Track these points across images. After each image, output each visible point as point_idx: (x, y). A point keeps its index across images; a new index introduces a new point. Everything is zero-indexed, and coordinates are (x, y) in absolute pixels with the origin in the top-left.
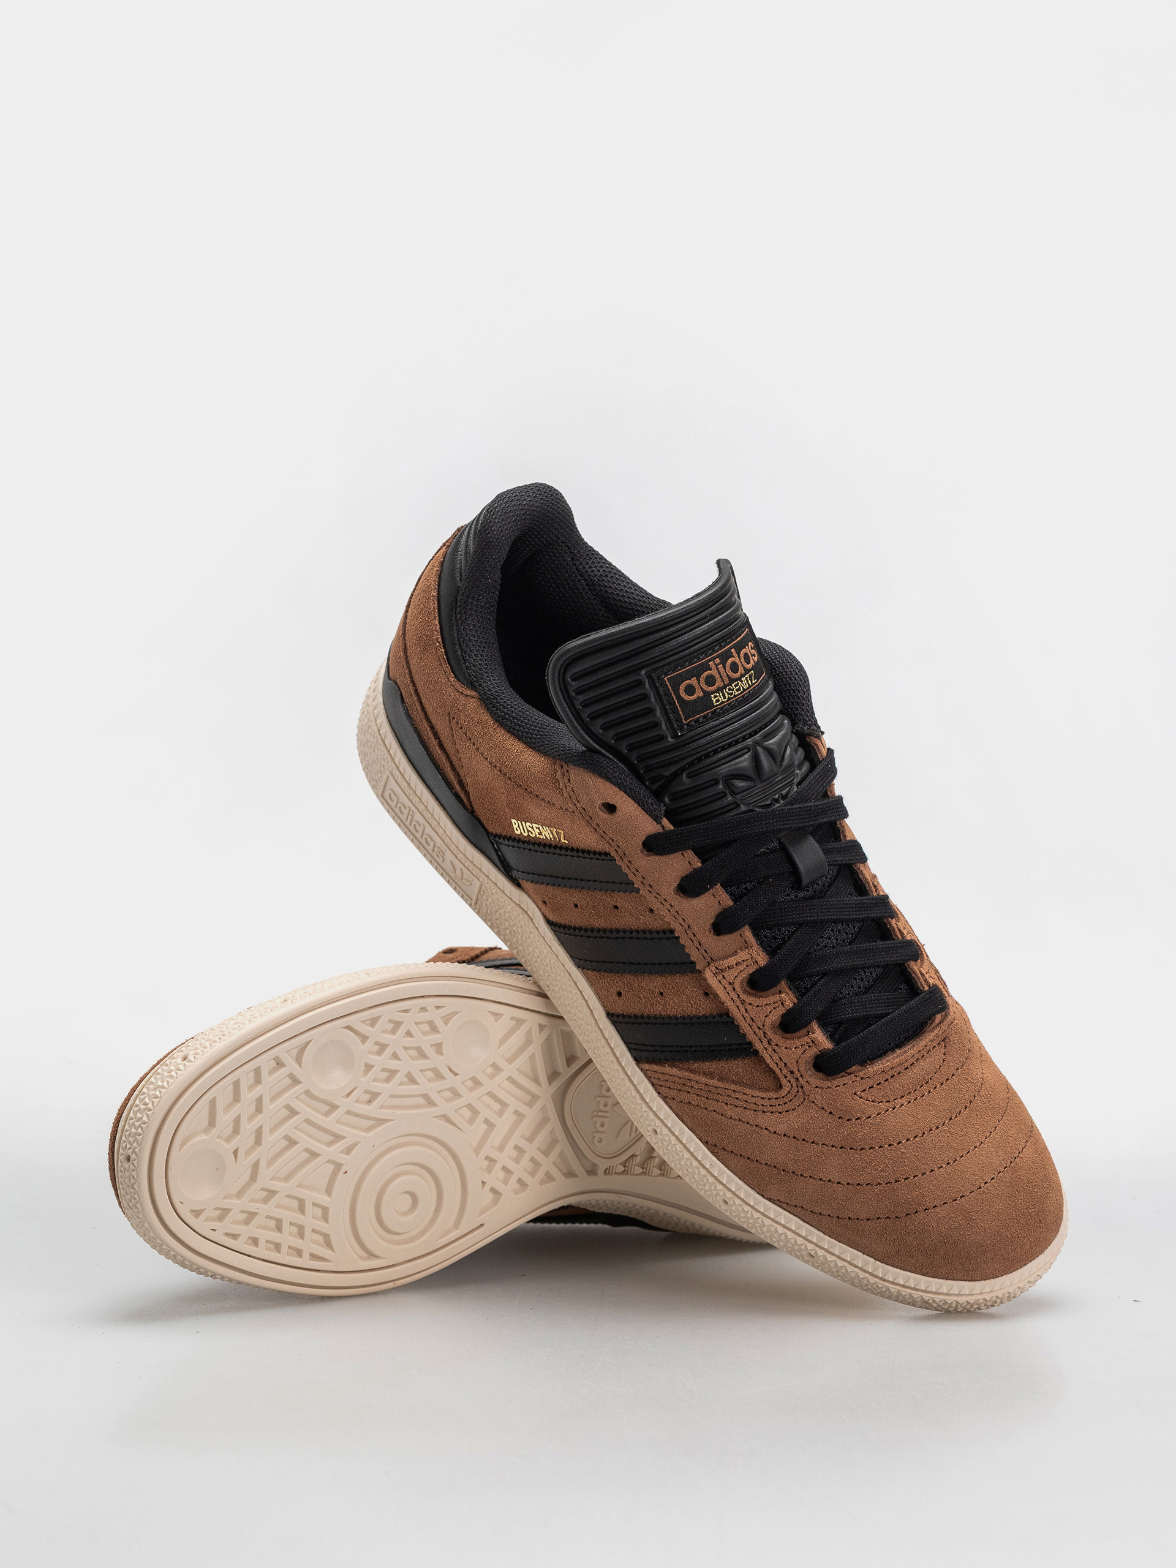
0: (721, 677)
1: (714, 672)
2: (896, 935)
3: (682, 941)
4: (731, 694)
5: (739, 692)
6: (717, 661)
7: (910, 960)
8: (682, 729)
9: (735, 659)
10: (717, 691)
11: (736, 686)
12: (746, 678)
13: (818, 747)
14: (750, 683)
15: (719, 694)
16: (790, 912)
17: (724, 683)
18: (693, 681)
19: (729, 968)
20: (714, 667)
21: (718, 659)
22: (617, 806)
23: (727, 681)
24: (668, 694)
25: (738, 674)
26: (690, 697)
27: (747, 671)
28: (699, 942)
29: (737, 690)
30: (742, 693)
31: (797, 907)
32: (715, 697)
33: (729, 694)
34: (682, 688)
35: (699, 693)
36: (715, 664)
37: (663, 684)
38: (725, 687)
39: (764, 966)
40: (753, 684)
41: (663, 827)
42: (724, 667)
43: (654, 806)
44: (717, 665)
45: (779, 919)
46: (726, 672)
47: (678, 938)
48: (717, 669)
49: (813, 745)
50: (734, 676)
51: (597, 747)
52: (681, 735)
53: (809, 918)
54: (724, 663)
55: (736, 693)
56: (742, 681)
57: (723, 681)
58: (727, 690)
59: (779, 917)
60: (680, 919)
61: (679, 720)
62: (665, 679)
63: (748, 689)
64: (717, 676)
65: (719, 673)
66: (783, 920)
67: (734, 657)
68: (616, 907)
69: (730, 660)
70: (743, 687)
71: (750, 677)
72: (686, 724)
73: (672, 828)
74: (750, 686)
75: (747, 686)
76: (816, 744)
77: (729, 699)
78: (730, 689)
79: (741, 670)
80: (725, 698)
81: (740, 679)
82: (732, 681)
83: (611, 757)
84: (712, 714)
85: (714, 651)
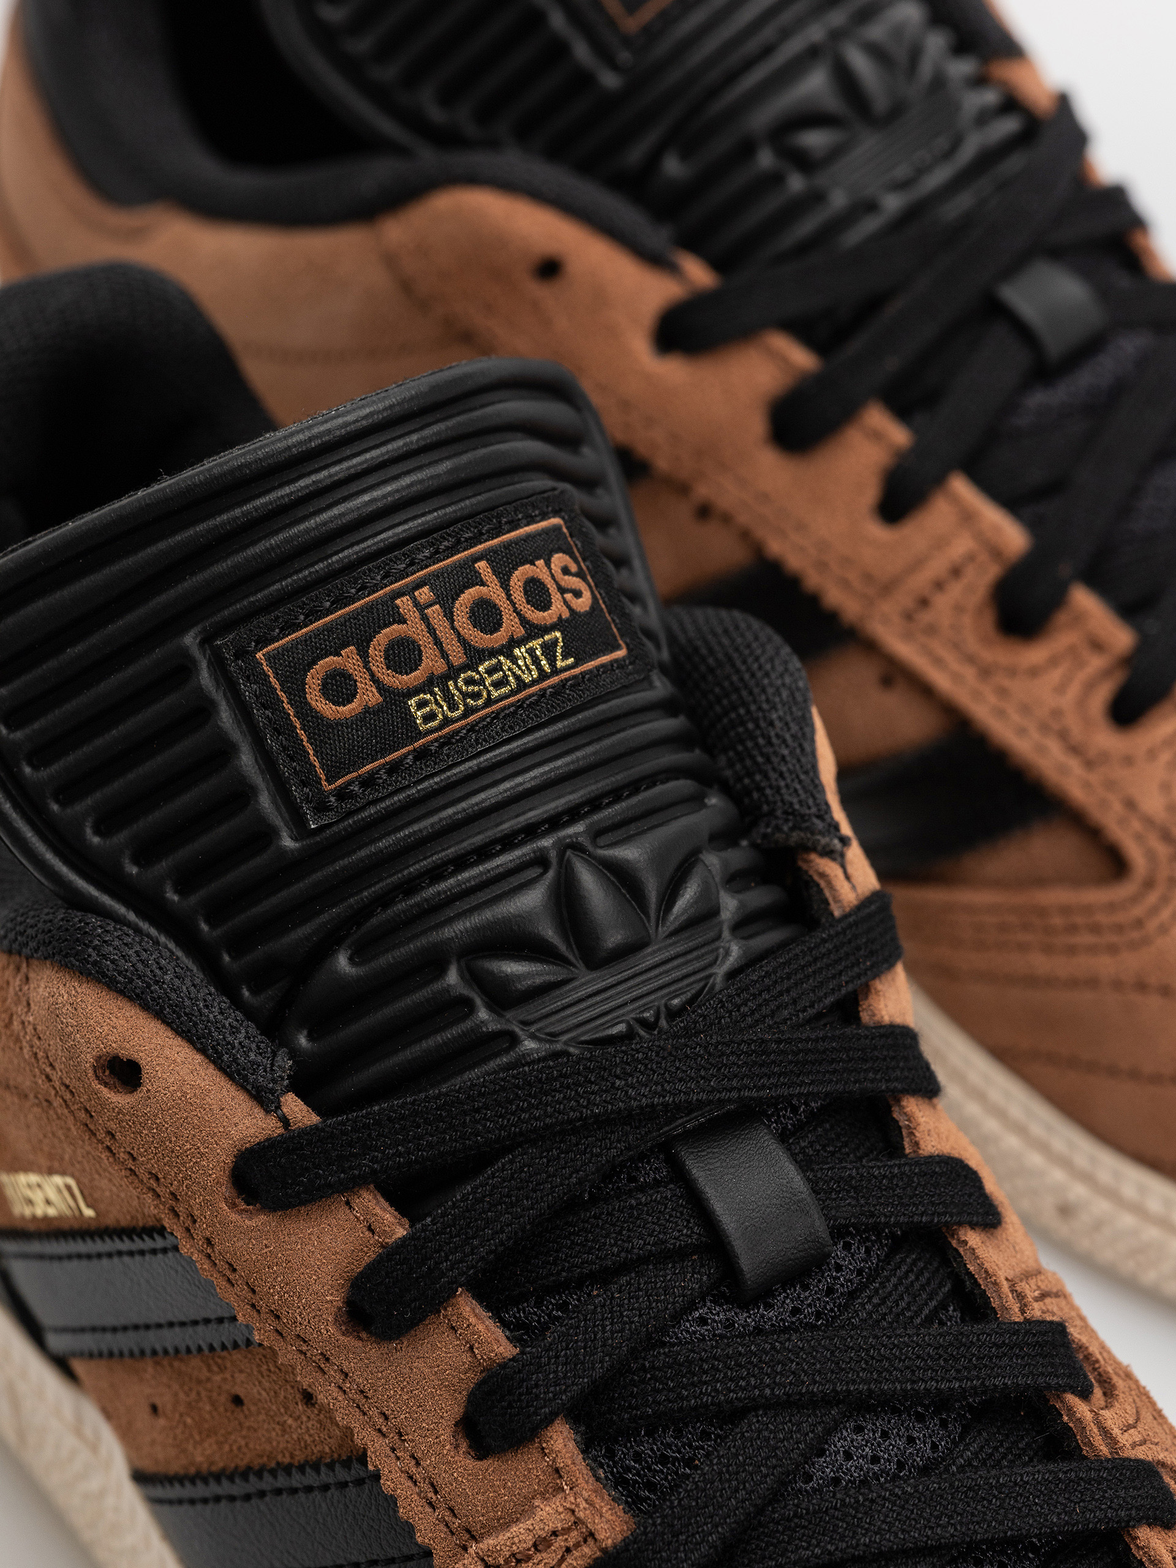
0: (438, 642)
1: (414, 629)
2: (1090, 1444)
3: (387, 1485)
4: (476, 696)
5: (504, 690)
6: (425, 594)
7: (1139, 1521)
8: (321, 808)
9: (493, 590)
10: (427, 686)
11: (490, 672)
12: (531, 652)
13: (829, 884)
14: (547, 668)
15: (433, 694)
16: (705, 1372)
17: (448, 662)
18: (348, 659)
19: (518, 1561)
20: (413, 615)
21: (426, 589)
22: (142, 1063)
23: (457, 656)
24: (271, 703)
25: (500, 638)
26: (341, 709)
27: (534, 630)
28: (432, 1485)
29: (497, 685)
30: (513, 693)
31: (728, 1356)
32: (421, 705)
33: (466, 695)
34: (313, 680)
35: (368, 696)
36: (416, 604)
37: (256, 675)
38: (453, 673)
39: (615, 1546)
40: (555, 671)
41: (285, 1121)
42: (449, 615)
43: (252, 1056)
44: (421, 608)
45: (672, 1396)
46: (453, 628)
47: (376, 1476)
48: (425, 619)
49: (816, 878)
50: (480, 639)
51: (94, 892)
52: (321, 829)
53: (768, 1391)
54: (446, 600)
55: (495, 694)
56: (514, 660)
57: (444, 655)
58: (460, 683)
59: (670, 1390)
60: (374, 1412)
61: (308, 779)
62: (259, 655)
63: (534, 682)
64: (424, 640)
65: (432, 631)
66: (682, 1399)
67: (483, 584)
68: (237, 1401)
69: (469, 595)
70: (518, 678)
71: (549, 649)
72: (331, 793)
73: (315, 1119)
74: (543, 676)
75: (535, 674)
76: (823, 875)
77: (469, 711)
78: (469, 682)
79: (511, 626)
80: (453, 707)
81: (507, 650)
82: (475, 655)
83: (132, 916)
84: (416, 759)
85: (414, 564)
